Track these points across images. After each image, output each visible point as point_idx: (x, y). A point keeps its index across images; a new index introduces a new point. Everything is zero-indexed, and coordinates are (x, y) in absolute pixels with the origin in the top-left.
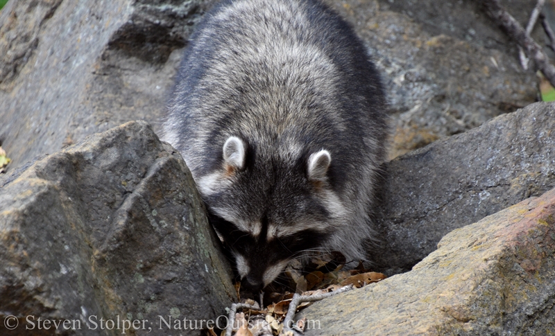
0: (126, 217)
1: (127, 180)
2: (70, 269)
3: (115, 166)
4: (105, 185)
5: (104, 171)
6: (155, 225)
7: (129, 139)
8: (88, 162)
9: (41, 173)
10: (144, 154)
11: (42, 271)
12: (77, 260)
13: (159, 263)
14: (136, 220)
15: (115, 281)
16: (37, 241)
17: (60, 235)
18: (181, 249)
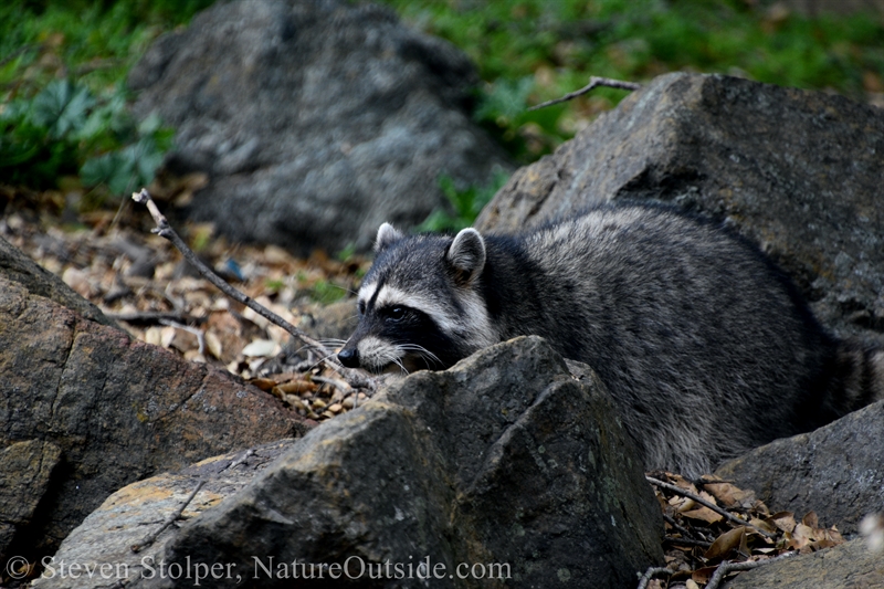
0: (502, 454)
1: (508, 409)
2: (408, 514)
3: (494, 391)
4: (480, 413)
5: (480, 397)
6: (541, 464)
7: (517, 358)
8: (461, 384)
9: (394, 396)
10: (534, 377)
11: (367, 515)
12: (419, 504)
13: (546, 513)
14: (515, 457)
15: (485, 532)
16: (363, 478)
17: (398, 472)
18: (574, 495)
